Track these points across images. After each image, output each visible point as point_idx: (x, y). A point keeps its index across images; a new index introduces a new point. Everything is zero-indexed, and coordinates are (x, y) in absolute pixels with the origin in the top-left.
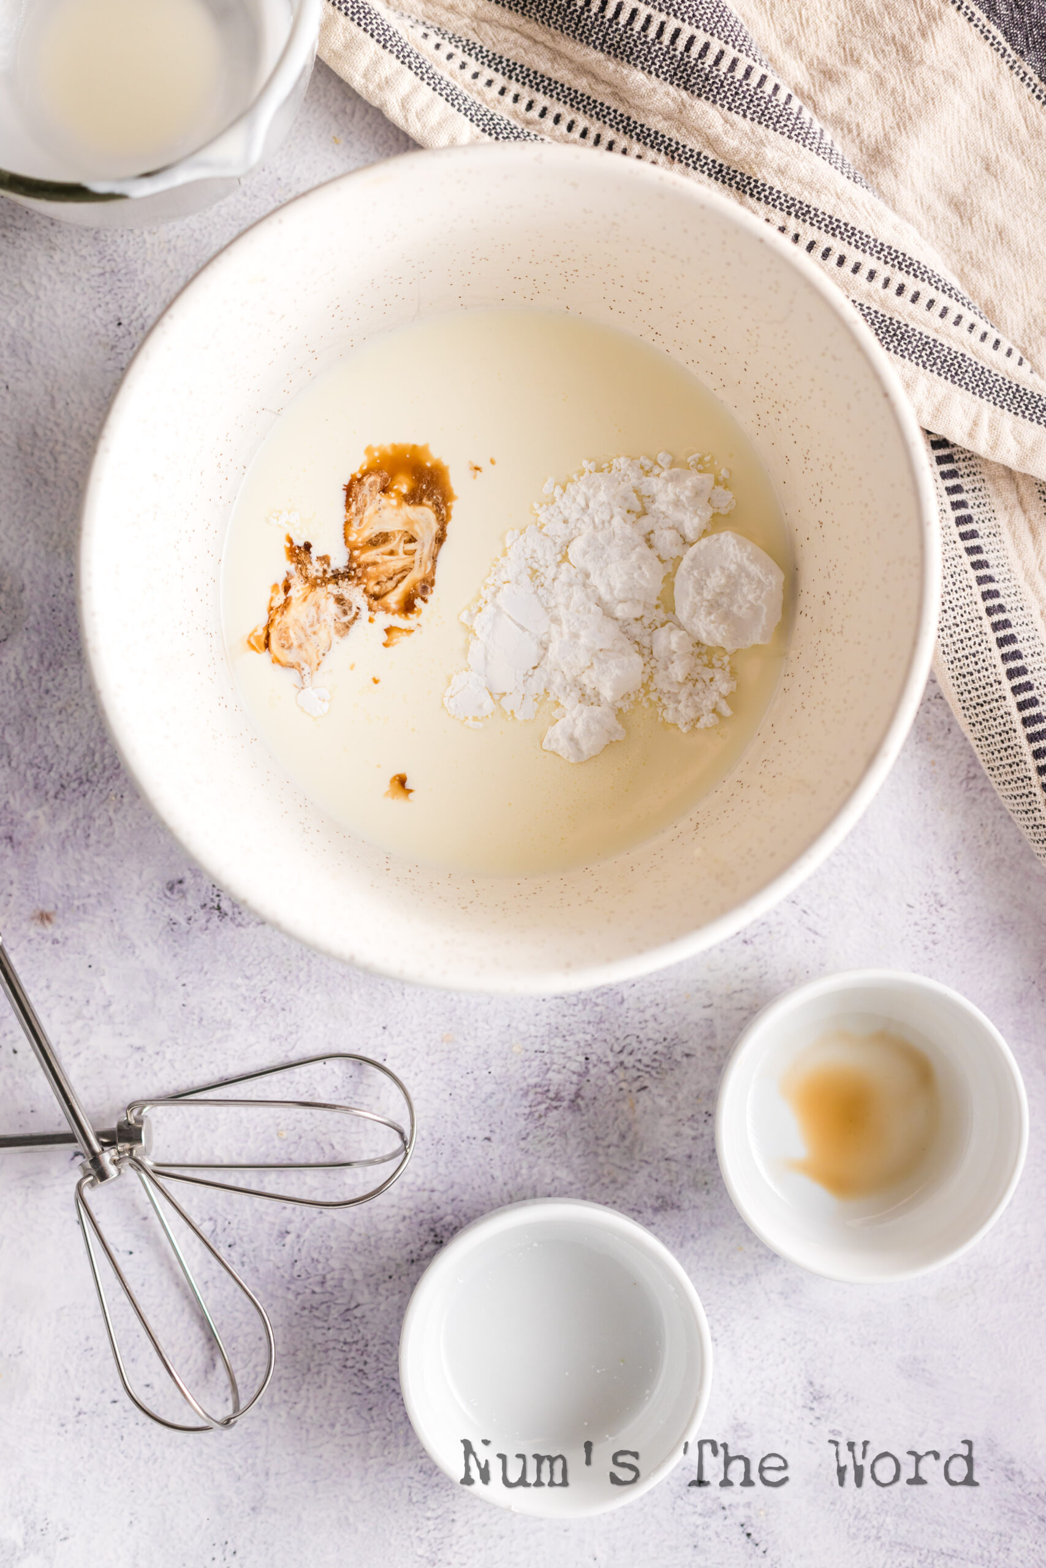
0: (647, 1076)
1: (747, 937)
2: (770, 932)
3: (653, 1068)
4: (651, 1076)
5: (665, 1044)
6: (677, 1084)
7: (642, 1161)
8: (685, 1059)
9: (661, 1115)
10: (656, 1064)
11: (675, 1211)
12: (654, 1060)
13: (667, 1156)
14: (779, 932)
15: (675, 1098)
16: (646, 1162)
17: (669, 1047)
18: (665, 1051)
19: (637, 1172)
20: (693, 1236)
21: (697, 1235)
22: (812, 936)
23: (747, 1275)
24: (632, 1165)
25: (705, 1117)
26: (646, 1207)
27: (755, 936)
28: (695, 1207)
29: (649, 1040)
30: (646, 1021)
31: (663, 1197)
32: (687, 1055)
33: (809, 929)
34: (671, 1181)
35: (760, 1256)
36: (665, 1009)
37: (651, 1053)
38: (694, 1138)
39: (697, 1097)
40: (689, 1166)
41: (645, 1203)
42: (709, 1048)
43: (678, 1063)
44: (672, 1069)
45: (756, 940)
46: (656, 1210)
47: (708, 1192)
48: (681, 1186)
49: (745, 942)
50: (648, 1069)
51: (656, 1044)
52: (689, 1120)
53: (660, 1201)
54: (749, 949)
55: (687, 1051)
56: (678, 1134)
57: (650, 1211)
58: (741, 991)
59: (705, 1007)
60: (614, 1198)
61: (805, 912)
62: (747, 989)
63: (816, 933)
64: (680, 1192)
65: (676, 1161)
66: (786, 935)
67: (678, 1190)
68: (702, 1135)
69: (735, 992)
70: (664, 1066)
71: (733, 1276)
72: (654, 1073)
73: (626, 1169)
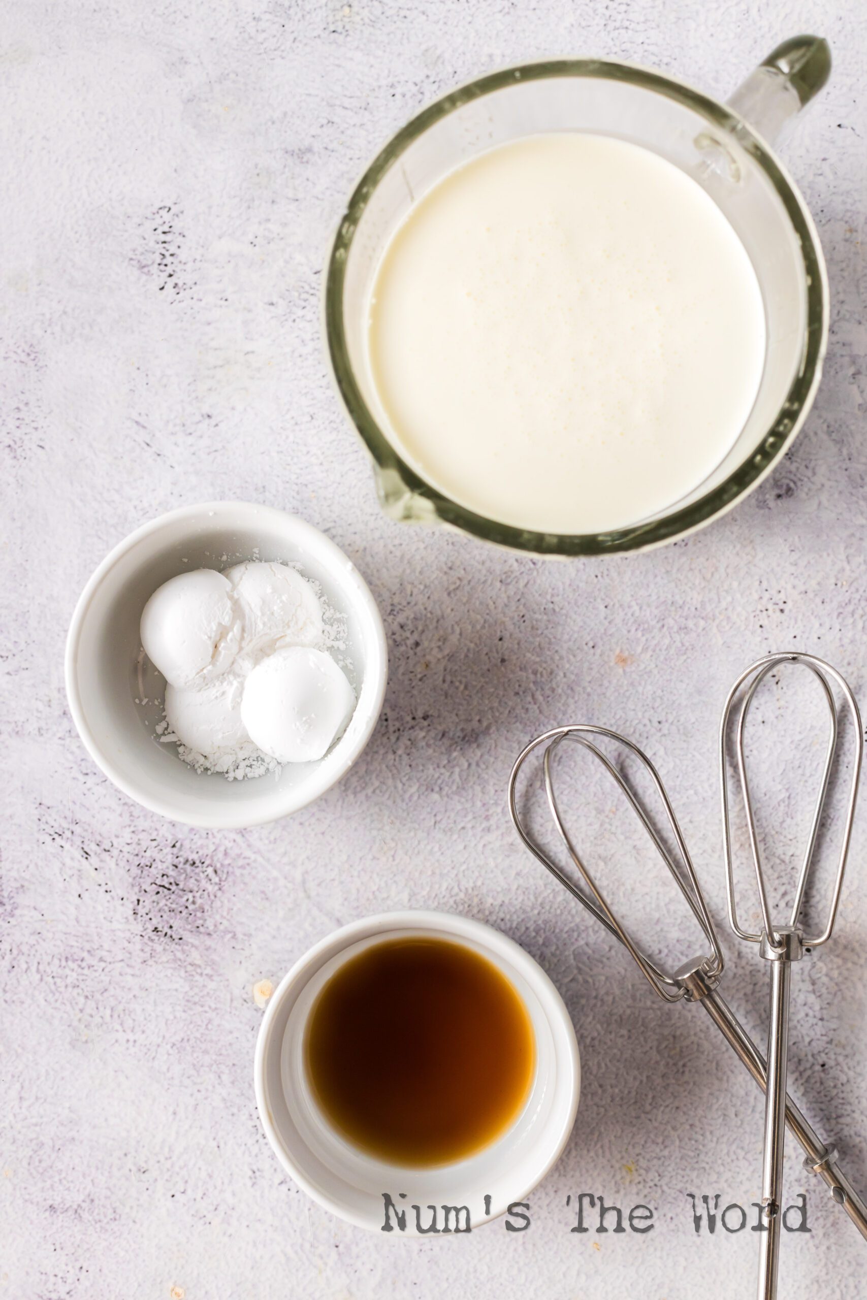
0: (313, 285)
1: (207, 421)
2: (184, 425)
3: (307, 292)
4: (309, 285)
5: (294, 317)
6: (283, 276)
7: (323, 200)
8: (274, 300)
9: (301, 244)
10: (304, 296)
11: (290, 148)
12: (305, 300)
13: (297, 203)
14: (175, 425)
15: (286, 262)
16: (318, 198)
17: (290, 312)
18: (294, 309)
19: (327, 188)
20: (273, 123)
21: (270, 123)
22: (141, 420)
23: (221, 83)
24: (332, 195)
25: (256, 241)
26: (319, 153)
27: (200, 422)
28: (271, 152)
29: (310, 321)
30: (313, 340)
31: (302, 163)
32: (272, 304)
33: (144, 427)
34: (292, 178)
35: (207, 101)
36: (293, 352)
37: (308, 308)
38: (268, 220)
39: (263, 261)
40: (274, 192)
41: (320, 158)
42: (250, 311)
43: (282, 297)
44: (288, 290)
45: (198, 418)
46: (309, 150)
47: (256, 166)
48: (283, 173)
49: (209, 416)
50: (312, 291)
51: (303, 316)
52: (273, 239)
53: (305, 159)
54: (206, 409)
55: (272, 308)
56: (285, 225)
57: (316, 149)
58: (215, 367)
59: (253, 352)
60: (351, 163)
61: (148, 445)
62: (209, 369)
63: (137, 422)
64: (285, 167)
65: (288, 198)
66: (168, 422)
67: (287, 170)
68: (260, 223)
69: (221, 366)
70: (296, 294)
71: (234, 82)
72: (307, 288)
73: (338, 192)
